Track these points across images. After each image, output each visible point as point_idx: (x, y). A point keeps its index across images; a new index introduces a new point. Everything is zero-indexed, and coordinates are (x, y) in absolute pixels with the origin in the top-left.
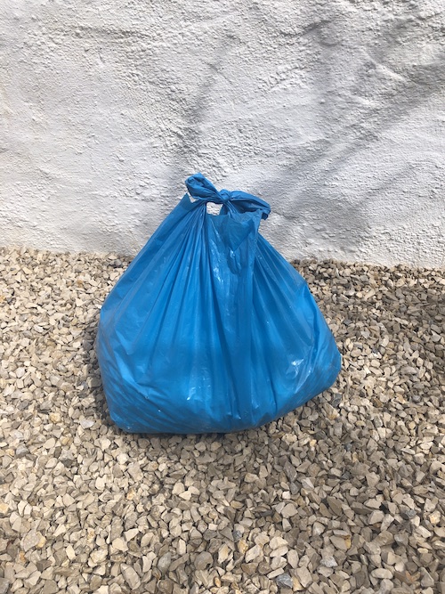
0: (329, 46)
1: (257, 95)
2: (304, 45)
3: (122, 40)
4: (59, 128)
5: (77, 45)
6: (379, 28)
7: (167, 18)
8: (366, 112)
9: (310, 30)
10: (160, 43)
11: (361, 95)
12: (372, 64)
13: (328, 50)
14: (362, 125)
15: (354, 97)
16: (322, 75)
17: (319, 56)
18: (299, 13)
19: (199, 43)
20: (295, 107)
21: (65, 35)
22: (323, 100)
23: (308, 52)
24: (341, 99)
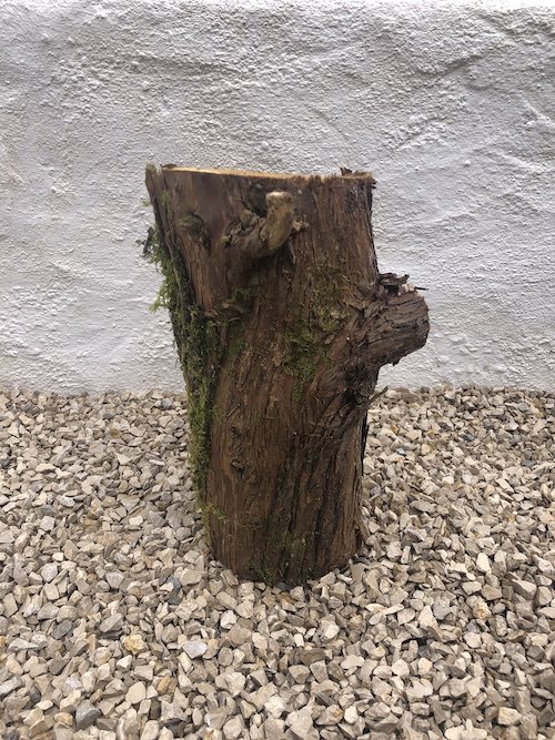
0: (478, 89)
1: (381, 154)
2: (446, 89)
3: (198, 78)
4: (91, 203)
5: (132, 83)
6: (542, 67)
7: (264, 48)
8: (523, 177)
9: (456, 68)
10: (252, 82)
11: (517, 155)
12: (534, 115)
13: (476, 95)
14: (518, 194)
15: (507, 157)
16: (467, 129)
17: (464, 104)
18: (442, 45)
19: (306, 82)
20: (432, 171)
21: (115, 68)
22: (468, 162)
23: (451, 97)
24: (491, 161)
